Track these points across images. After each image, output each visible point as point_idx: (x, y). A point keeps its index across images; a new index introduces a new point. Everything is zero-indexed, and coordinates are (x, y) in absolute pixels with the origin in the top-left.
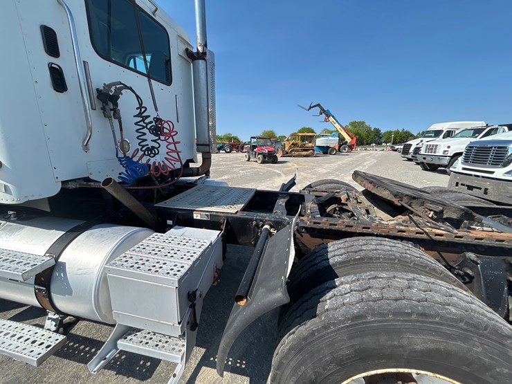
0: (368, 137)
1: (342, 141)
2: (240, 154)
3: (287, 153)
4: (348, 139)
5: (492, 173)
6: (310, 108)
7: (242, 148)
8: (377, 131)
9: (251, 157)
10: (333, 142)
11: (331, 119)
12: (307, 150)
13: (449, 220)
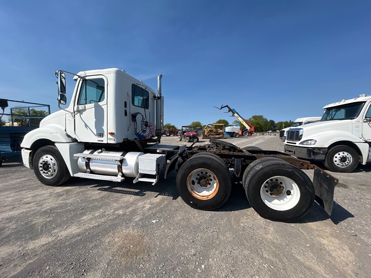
0: (266, 126)
1: (243, 129)
2: (176, 137)
3: (206, 136)
4: (248, 127)
5: (295, 143)
6: (222, 108)
7: (177, 133)
8: (272, 122)
9: (182, 138)
10: (237, 129)
11: (236, 115)
12: (219, 135)
13: (227, 149)
